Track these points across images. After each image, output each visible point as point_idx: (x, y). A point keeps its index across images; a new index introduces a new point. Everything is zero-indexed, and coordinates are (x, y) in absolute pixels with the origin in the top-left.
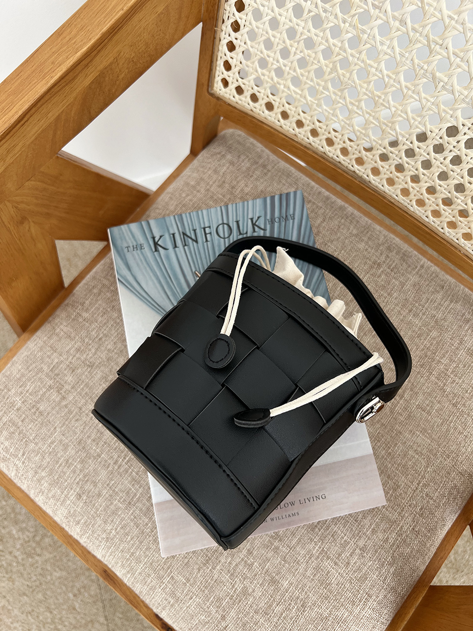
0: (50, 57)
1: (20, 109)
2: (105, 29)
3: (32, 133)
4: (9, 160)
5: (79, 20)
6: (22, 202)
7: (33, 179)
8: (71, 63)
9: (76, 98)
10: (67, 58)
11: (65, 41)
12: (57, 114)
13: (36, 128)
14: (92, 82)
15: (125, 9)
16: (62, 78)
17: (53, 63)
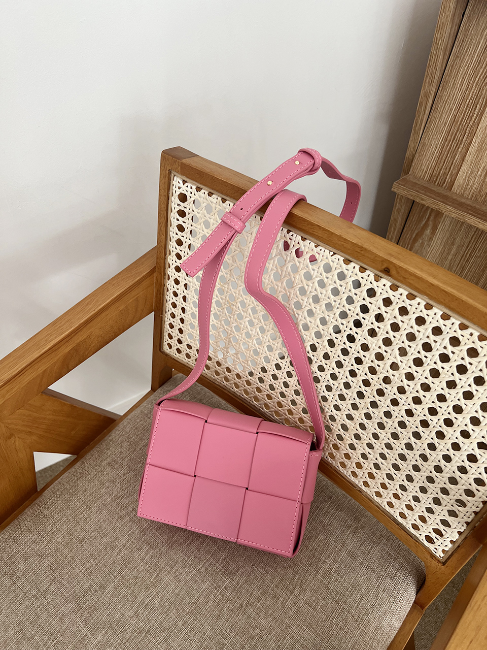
0: (46, 337)
1: (19, 367)
2: (82, 321)
3: (26, 380)
4: (7, 397)
5: (67, 316)
6: (12, 423)
7: (22, 408)
8: (57, 341)
9: (59, 359)
10: (55, 338)
11: (56, 328)
12: (44, 369)
13: (29, 377)
14: (71, 350)
15: (96, 310)
16: (50, 349)
17: (46, 340)
